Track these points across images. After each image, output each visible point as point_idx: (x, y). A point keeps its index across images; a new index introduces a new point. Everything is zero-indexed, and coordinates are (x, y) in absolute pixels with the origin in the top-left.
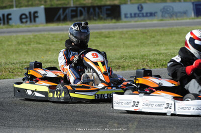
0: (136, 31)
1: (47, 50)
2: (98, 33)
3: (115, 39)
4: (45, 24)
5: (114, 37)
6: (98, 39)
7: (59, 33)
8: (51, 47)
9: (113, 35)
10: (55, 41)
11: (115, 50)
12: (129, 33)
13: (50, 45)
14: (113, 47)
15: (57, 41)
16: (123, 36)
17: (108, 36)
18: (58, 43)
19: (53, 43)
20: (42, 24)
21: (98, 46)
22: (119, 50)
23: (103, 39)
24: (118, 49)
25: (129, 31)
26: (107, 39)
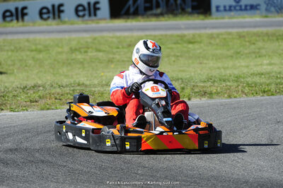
0: (230, 34)
1: (109, 61)
2: (178, 36)
3: (202, 45)
4: (109, 21)
5: (200, 42)
6: (179, 46)
7: (126, 34)
8: (115, 56)
9: (199, 40)
10: (120, 47)
11: (201, 63)
12: (221, 37)
13: (114, 54)
14: (199, 57)
15: (123, 48)
16: (212, 41)
17: (193, 41)
18: (126, 50)
19: (118, 50)
20: (105, 19)
21: (178, 56)
22: (206, 64)
23: (185, 45)
24: (205, 61)
25: (222, 34)
26: (190, 46)
